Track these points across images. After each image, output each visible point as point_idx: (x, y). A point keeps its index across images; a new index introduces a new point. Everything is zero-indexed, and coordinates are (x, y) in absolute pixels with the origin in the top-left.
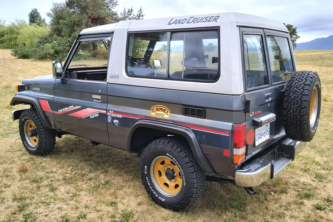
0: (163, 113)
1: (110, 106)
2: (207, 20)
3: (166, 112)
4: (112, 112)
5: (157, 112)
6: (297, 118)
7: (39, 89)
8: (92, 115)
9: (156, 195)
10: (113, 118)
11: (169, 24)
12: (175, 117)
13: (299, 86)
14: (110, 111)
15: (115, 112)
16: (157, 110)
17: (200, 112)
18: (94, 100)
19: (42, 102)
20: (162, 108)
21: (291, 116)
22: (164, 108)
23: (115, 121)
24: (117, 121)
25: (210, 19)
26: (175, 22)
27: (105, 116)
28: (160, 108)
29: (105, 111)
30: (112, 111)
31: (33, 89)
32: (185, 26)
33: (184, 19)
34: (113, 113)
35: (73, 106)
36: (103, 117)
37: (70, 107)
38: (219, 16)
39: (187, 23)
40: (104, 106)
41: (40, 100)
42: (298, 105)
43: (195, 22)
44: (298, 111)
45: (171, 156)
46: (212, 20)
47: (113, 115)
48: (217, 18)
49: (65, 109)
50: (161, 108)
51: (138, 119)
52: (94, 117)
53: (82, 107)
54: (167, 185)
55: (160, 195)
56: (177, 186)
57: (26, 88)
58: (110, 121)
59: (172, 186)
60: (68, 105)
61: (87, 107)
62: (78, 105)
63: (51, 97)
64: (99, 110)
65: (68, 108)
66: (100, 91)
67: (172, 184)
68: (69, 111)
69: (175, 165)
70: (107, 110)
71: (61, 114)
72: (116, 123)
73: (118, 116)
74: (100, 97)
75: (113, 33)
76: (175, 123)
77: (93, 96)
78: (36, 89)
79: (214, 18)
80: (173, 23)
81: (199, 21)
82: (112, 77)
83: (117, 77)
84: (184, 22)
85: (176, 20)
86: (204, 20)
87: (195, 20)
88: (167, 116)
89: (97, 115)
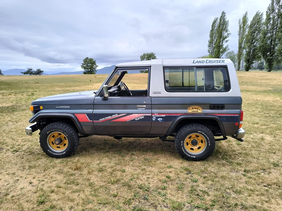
0: (197, 110)
1: (154, 111)
2: (218, 62)
3: (199, 109)
4: (157, 114)
5: (193, 110)
7: (68, 107)
8: (138, 118)
9: (189, 156)
10: (157, 118)
11: (193, 63)
12: (206, 111)
14: (155, 114)
15: (159, 114)
16: (193, 109)
22: (197, 108)
23: (159, 119)
24: (161, 119)
25: (219, 61)
27: (151, 117)
28: (195, 108)
30: (156, 113)
33: (203, 61)
34: (158, 115)
35: (117, 115)
36: (148, 119)
37: (114, 116)
38: (224, 60)
40: (150, 111)
43: (211, 62)
45: (201, 132)
46: (221, 62)
47: (158, 116)
49: (108, 117)
50: (195, 107)
51: (179, 115)
52: (139, 119)
53: (127, 114)
54: (192, 149)
55: (191, 155)
56: (199, 148)
57: (41, 107)
58: (154, 120)
59: (196, 149)
60: (111, 115)
61: (132, 114)
62: (123, 114)
63: (90, 111)
64: (145, 114)
65: (111, 116)
66: (145, 102)
67: (195, 148)
68: (112, 118)
69: (199, 136)
70: (152, 113)
71: (103, 122)
72: (160, 120)
73: (162, 116)
74: (145, 106)
75: (150, 66)
76: (206, 114)
77: (138, 106)
78: (62, 107)
79: (222, 61)
80: (196, 62)
81: (213, 62)
82: (155, 93)
83: (159, 93)
84: (203, 62)
85: (198, 61)
86: (216, 62)
87: (210, 61)
88: (200, 111)
89: (142, 118)
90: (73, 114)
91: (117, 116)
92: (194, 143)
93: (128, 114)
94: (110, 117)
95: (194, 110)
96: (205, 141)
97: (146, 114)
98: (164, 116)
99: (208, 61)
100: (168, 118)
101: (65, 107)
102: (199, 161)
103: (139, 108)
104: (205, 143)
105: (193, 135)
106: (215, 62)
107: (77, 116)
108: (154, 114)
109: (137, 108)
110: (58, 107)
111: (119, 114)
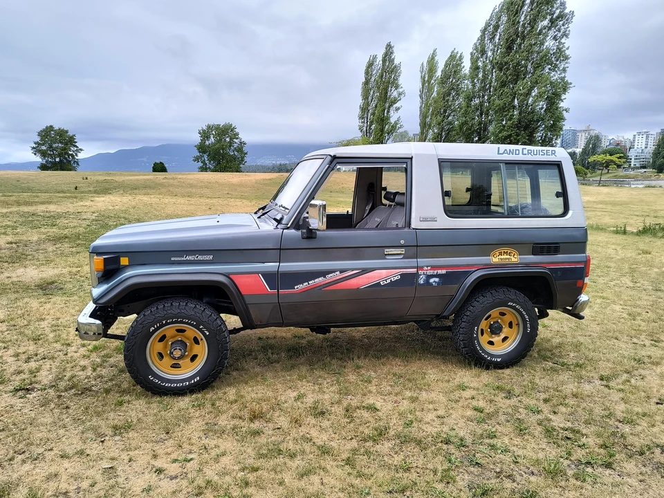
0: (508, 257)
1: (422, 261)
2: (544, 153)
3: (512, 255)
4: (429, 268)
5: (500, 257)
7: (209, 257)
8: (386, 280)
9: (489, 358)
10: (429, 277)
11: (498, 153)
12: (525, 258)
14: (426, 268)
15: (433, 267)
16: (500, 254)
18: (387, 257)
20: (507, 252)
22: (509, 251)
23: (432, 280)
24: (437, 280)
25: (547, 152)
26: (506, 152)
27: (416, 275)
29: (415, 270)
30: (427, 267)
31: (175, 258)
33: (516, 150)
34: (430, 270)
35: (338, 273)
36: (408, 280)
37: (330, 275)
38: (555, 151)
39: (523, 154)
40: (413, 262)
41: (231, 276)
43: (532, 154)
45: (513, 305)
47: (430, 272)
48: (553, 152)
49: (316, 280)
50: (505, 251)
51: (474, 269)
52: (389, 281)
53: (363, 271)
54: (491, 343)
55: (492, 356)
56: (505, 339)
57: (124, 261)
58: (422, 282)
59: (498, 341)
60: (323, 273)
61: (374, 270)
62: (353, 270)
63: (271, 266)
64: (402, 270)
65: (325, 277)
66: (402, 242)
67: (497, 339)
68: (327, 282)
69: (506, 314)
70: (417, 267)
71: (304, 291)
72: (434, 282)
73: (440, 272)
74: (402, 251)
75: (411, 158)
76: (527, 265)
77: (387, 251)
78: (190, 258)
79: (550, 152)
80: (504, 153)
81: (535, 153)
82: (425, 220)
83: (434, 220)
84: (517, 153)
85: (506, 150)
86: (541, 153)
87: (530, 151)
88: (515, 259)
89: (396, 278)
90: (227, 275)
91: (337, 275)
93: (365, 271)
94: (320, 279)
95: (502, 257)
96: (518, 324)
97: (404, 270)
98: (444, 272)
99: (525, 152)
100: (452, 277)
101: (200, 258)
102: (508, 367)
103: (388, 254)
104: (516, 327)
105: (495, 312)
106: (538, 153)
107: (237, 279)
108: (422, 268)
109: (384, 256)
110: (179, 259)
111: (342, 271)
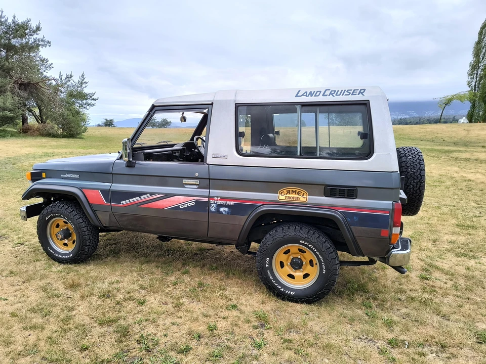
0: (297, 196)
1: (214, 192)
2: (350, 93)
3: (302, 194)
4: (219, 198)
5: (288, 195)
6: (416, 193)
7: (77, 176)
8: (184, 205)
9: (282, 290)
10: (219, 206)
11: (297, 96)
12: (315, 199)
13: (414, 161)
14: (216, 198)
15: (223, 198)
16: (289, 192)
17: (350, 192)
18: (186, 186)
19: (89, 193)
20: (296, 191)
21: (410, 191)
22: (298, 191)
23: (222, 209)
24: (226, 209)
25: (354, 92)
26: (305, 94)
27: (208, 204)
28: (292, 191)
29: (207, 199)
30: (217, 197)
31: (62, 176)
32: (321, 99)
34: (219, 200)
35: (148, 195)
36: (202, 206)
37: (143, 196)
38: (365, 90)
39: (323, 95)
40: (205, 192)
41: (83, 190)
42: (418, 180)
43: (334, 95)
44: (418, 186)
45: (306, 243)
46: (357, 93)
47: (220, 202)
48: (362, 91)
49: (134, 199)
50: (294, 190)
51: (260, 204)
52: (186, 206)
53: (166, 195)
54: (291, 276)
55: (287, 288)
56: (306, 276)
57: (44, 175)
58: (213, 210)
59: (298, 276)
60: (139, 194)
61: (174, 195)
62: (159, 194)
63: (106, 185)
64: (196, 198)
65: (140, 197)
66: (197, 174)
67: (299, 274)
68: (142, 201)
69: (305, 252)
70: (209, 197)
71: (126, 206)
72: (224, 211)
73: (228, 203)
74: (197, 182)
75: (212, 104)
76: (316, 206)
77: (185, 181)
78: (69, 176)
79: (358, 91)
80: (303, 95)
81: (338, 94)
82: (216, 157)
83: (224, 157)
84: (317, 94)
85: (306, 92)
86: (346, 93)
87: (333, 92)
88: (303, 198)
89: (191, 204)
90: (81, 189)
91: (148, 197)
92: (297, 264)
93: (168, 196)
94: (137, 198)
95: (290, 196)
96: (316, 264)
97: (198, 198)
98: (232, 203)
100: (238, 208)
101: (73, 176)
103: (186, 184)
104: (316, 267)
105: (294, 248)
108: (213, 198)
109: (182, 185)
111: (151, 194)
